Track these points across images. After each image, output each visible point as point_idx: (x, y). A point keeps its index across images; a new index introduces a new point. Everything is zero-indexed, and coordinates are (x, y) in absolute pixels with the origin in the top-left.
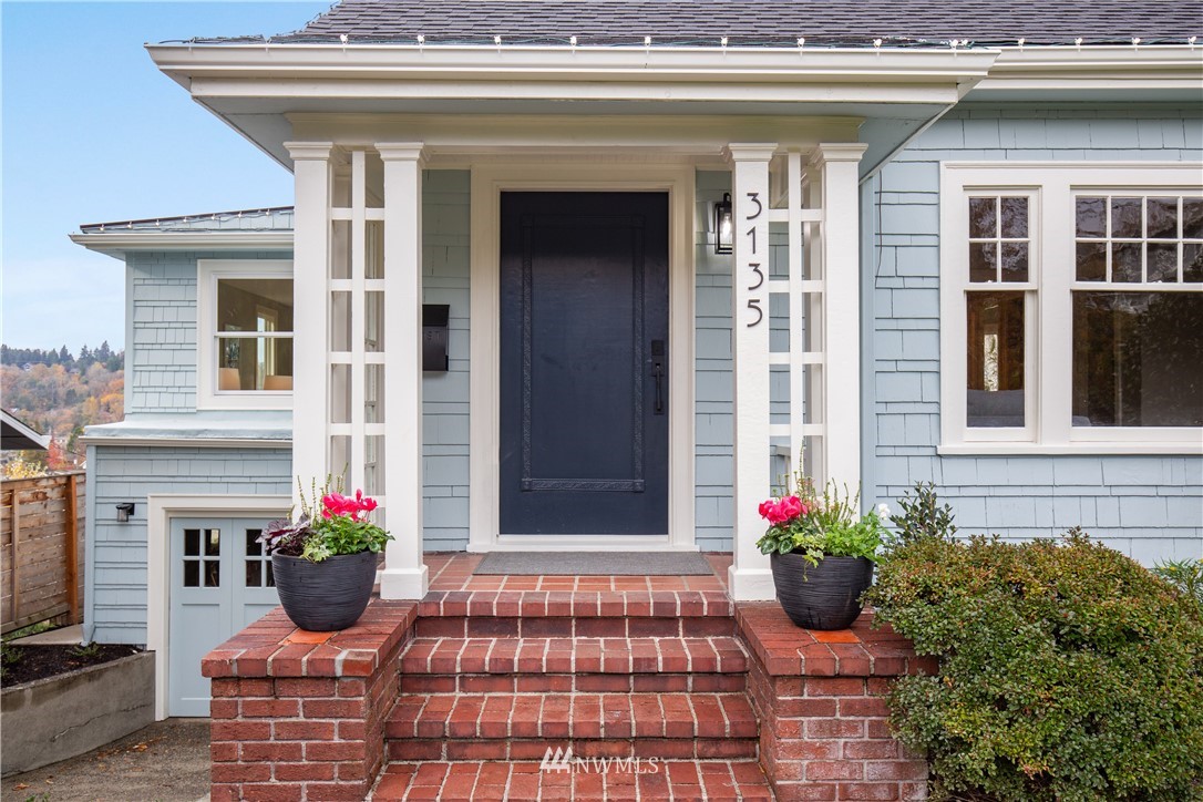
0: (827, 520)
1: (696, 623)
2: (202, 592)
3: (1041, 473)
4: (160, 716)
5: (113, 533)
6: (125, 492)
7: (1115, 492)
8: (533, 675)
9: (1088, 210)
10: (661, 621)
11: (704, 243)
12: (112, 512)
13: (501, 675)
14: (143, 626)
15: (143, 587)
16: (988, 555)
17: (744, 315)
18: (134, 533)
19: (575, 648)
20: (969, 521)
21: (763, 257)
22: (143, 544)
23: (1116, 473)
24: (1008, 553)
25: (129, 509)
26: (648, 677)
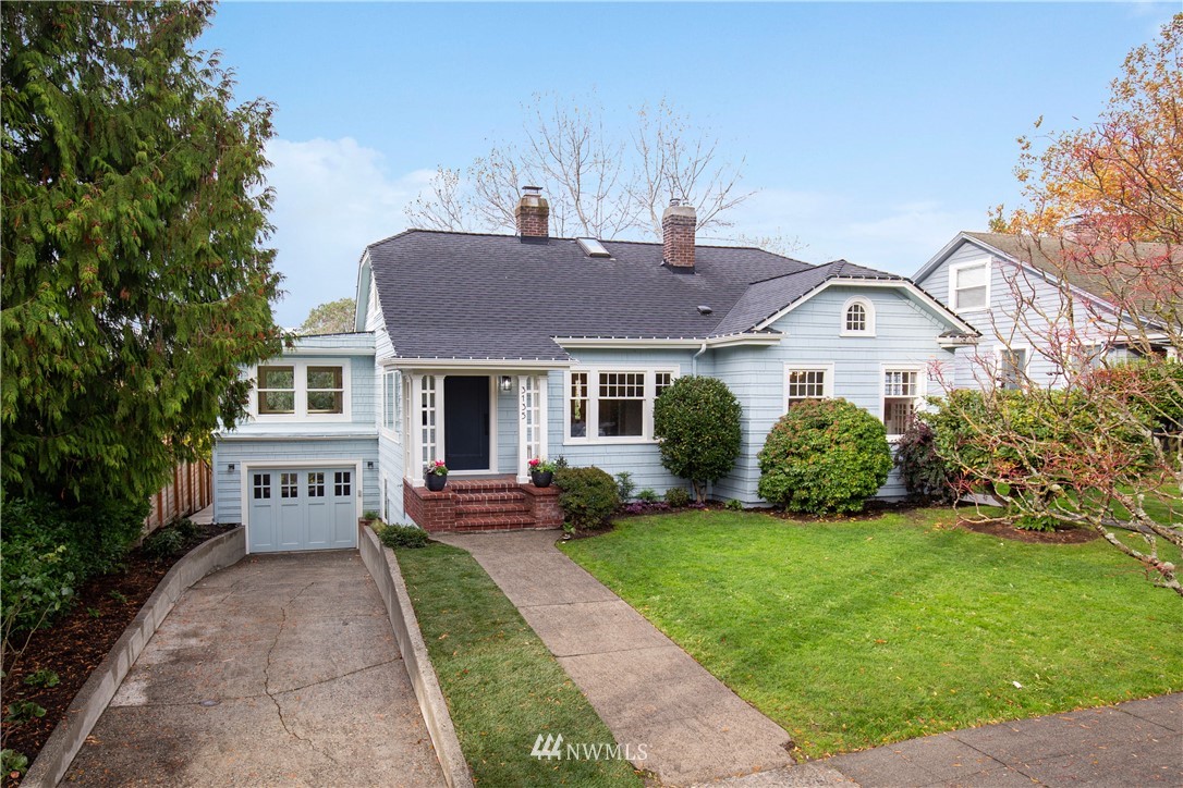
0: (543, 464)
1: (510, 489)
2: (262, 500)
3: (590, 450)
4: (248, 553)
5: (226, 477)
6: (230, 460)
7: (609, 455)
8: (478, 501)
9: (603, 378)
10: (503, 489)
11: (500, 386)
12: (226, 468)
13: (471, 501)
14: (240, 515)
15: (240, 499)
16: (577, 471)
17: (521, 416)
18: (234, 477)
19: (487, 496)
20: (572, 463)
21: (526, 402)
22: (239, 481)
23: (609, 449)
24: (579, 470)
25: (232, 467)
26: (503, 500)
